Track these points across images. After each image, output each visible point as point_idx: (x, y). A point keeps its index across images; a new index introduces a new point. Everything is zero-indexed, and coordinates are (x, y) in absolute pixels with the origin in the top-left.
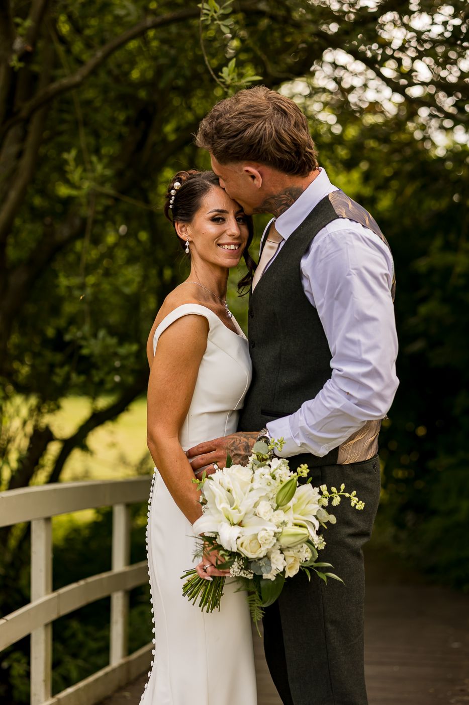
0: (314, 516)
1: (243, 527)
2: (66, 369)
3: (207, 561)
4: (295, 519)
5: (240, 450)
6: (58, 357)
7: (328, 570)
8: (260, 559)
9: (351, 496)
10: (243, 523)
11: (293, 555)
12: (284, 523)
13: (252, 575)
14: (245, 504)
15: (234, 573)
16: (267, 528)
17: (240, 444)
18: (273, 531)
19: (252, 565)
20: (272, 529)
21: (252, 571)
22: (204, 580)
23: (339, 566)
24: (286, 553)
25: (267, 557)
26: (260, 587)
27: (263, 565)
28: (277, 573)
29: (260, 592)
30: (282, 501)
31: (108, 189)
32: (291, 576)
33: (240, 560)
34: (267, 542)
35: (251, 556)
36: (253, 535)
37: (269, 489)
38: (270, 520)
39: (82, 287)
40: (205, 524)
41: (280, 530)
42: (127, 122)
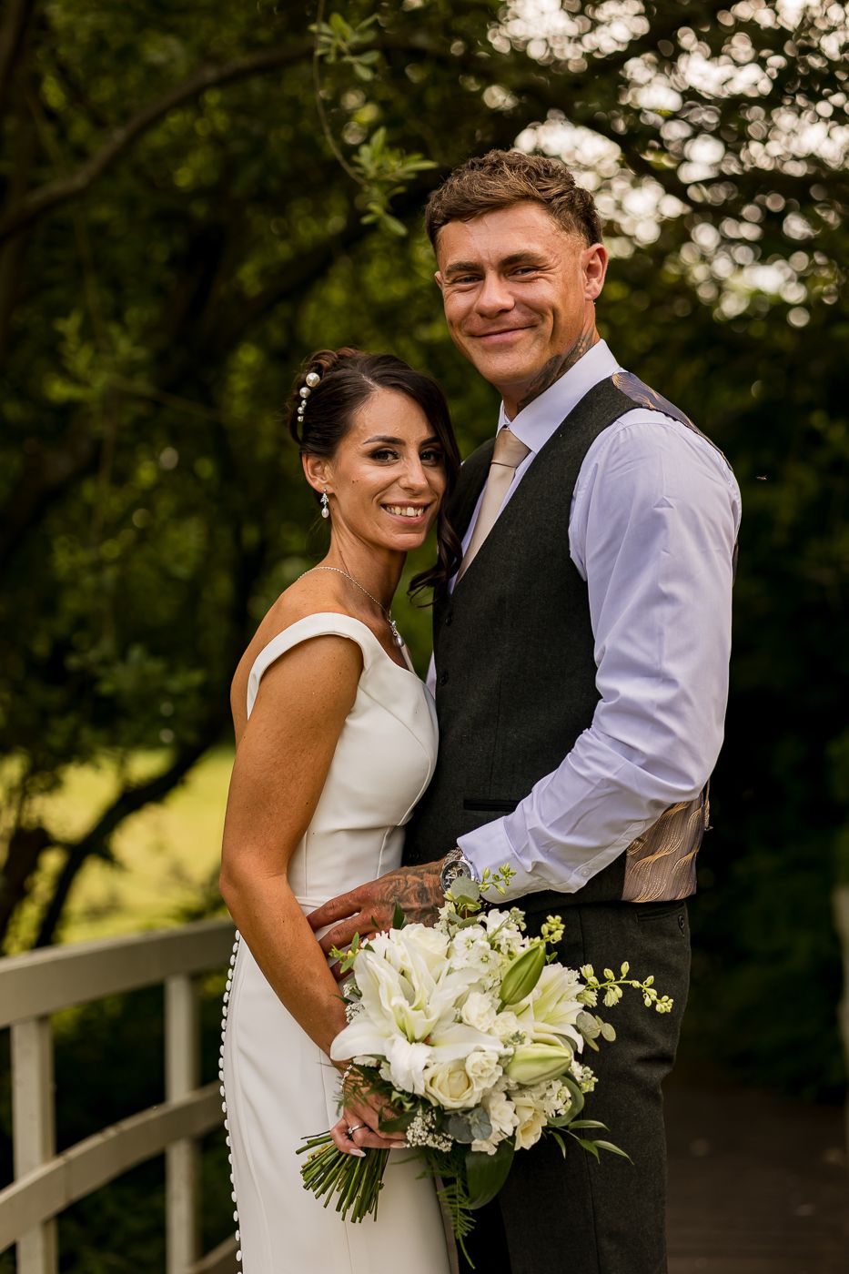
0: (573, 1025)
1: (433, 1046)
2: (71, 720)
3: (355, 1118)
4: (536, 1031)
5: (408, 900)
6: (55, 697)
7: (599, 1133)
8: (467, 1111)
9: (644, 986)
10: (433, 1037)
11: (533, 1105)
12: (518, 1038)
13: (450, 1144)
14: (439, 1000)
15: (415, 1140)
16: (484, 1047)
17: (406, 888)
18: (498, 1053)
19: (451, 1123)
20: (494, 1049)
21: (449, 1136)
22: (347, 1155)
23: (623, 1123)
24: (518, 1100)
25: (482, 1107)
26: (464, 1169)
27: (475, 1123)
28: (501, 1139)
29: (464, 1181)
30: (512, 995)
31: (142, 385)
32: (527, 1147)
33: (427, 1114)
34: (484, 1075)
35: (449, 1103)
36: (454, 1061)
37: (484, 969)
38: (489, 1032)
39: (98, 567)
40: (355, 1042)
41: (510, 1051)
42: (173, 262)
